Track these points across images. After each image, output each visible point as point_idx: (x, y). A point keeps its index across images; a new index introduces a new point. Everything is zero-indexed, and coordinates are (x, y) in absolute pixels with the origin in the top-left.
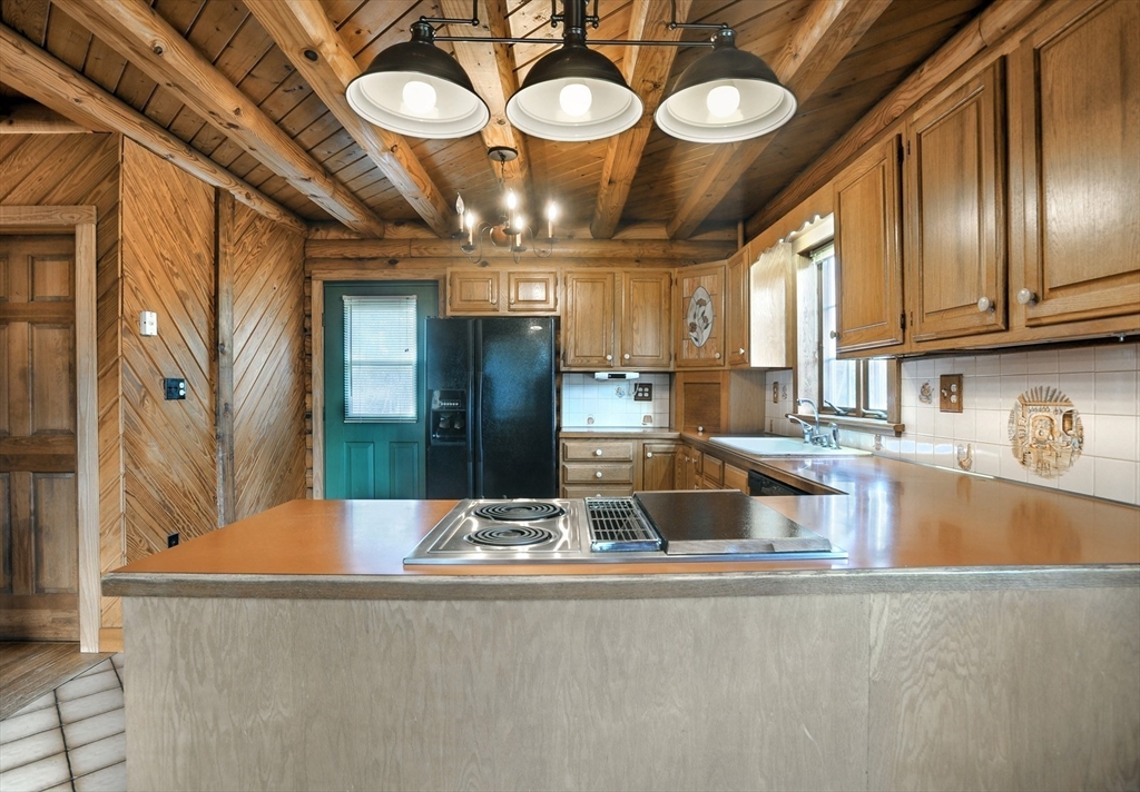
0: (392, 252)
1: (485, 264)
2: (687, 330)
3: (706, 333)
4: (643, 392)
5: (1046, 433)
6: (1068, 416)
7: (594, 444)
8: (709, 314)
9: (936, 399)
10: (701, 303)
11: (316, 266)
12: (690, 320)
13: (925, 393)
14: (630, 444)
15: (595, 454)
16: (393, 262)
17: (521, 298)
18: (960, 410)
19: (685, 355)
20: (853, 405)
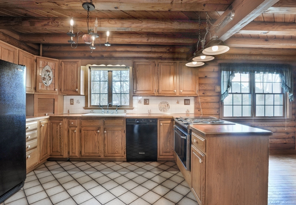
2: (41, 79)
3: (50, 82)
5: (164, 107)
6: (168, 105)
8: (51, 75)
9: (143, 103)
10: (48, 71)
12: (43, 76)
13: (140, 102)
14: (37, 122)
18: (149, 104)
19: (40, 88)
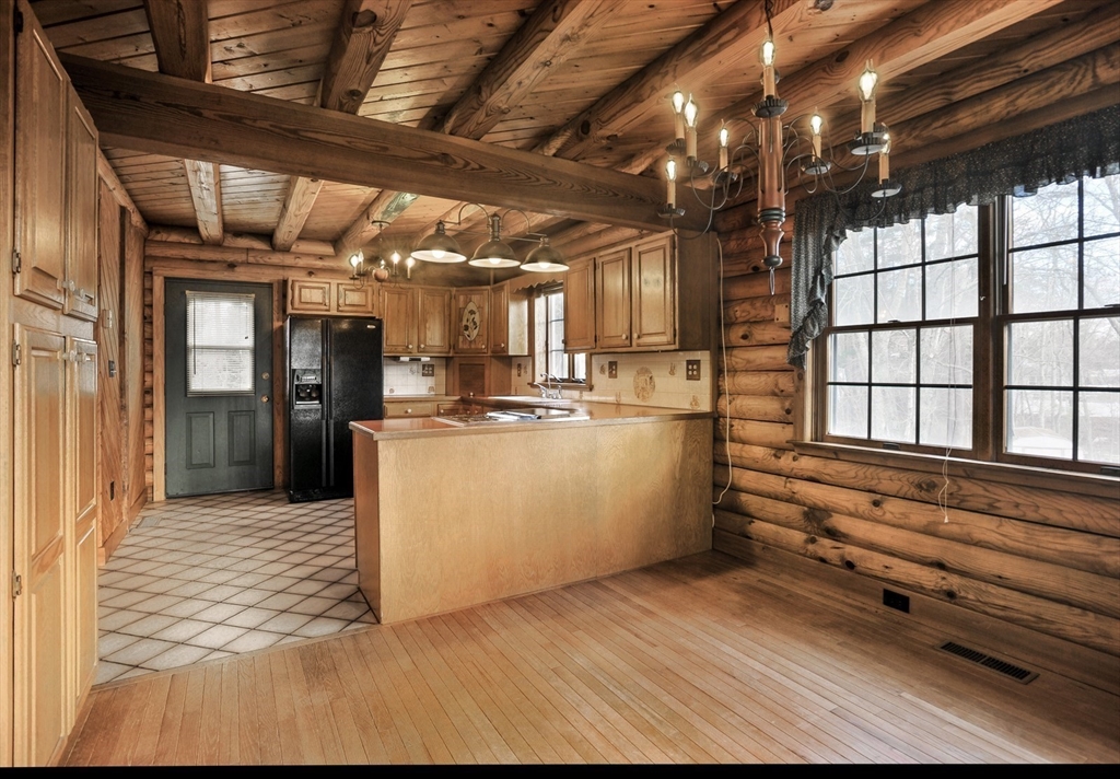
0: (230, 257)
1: (310, 274)
2: (462, 329)
3: (476, 332)
4: (428, 370)
5: (644, 385)
6: (651, 378)
7: (405, 406)
8: (477, 319)
9: (607, 373)
10: (472, 312)
11: (157, 263)
12: (464, 323)
13: (602, 370)
14: (429, 405)
15: (407, 412)
16: (232, 266)
17: (347, 303)
18: (616, 377)
19: (461, 345)
20: (566, 376)
